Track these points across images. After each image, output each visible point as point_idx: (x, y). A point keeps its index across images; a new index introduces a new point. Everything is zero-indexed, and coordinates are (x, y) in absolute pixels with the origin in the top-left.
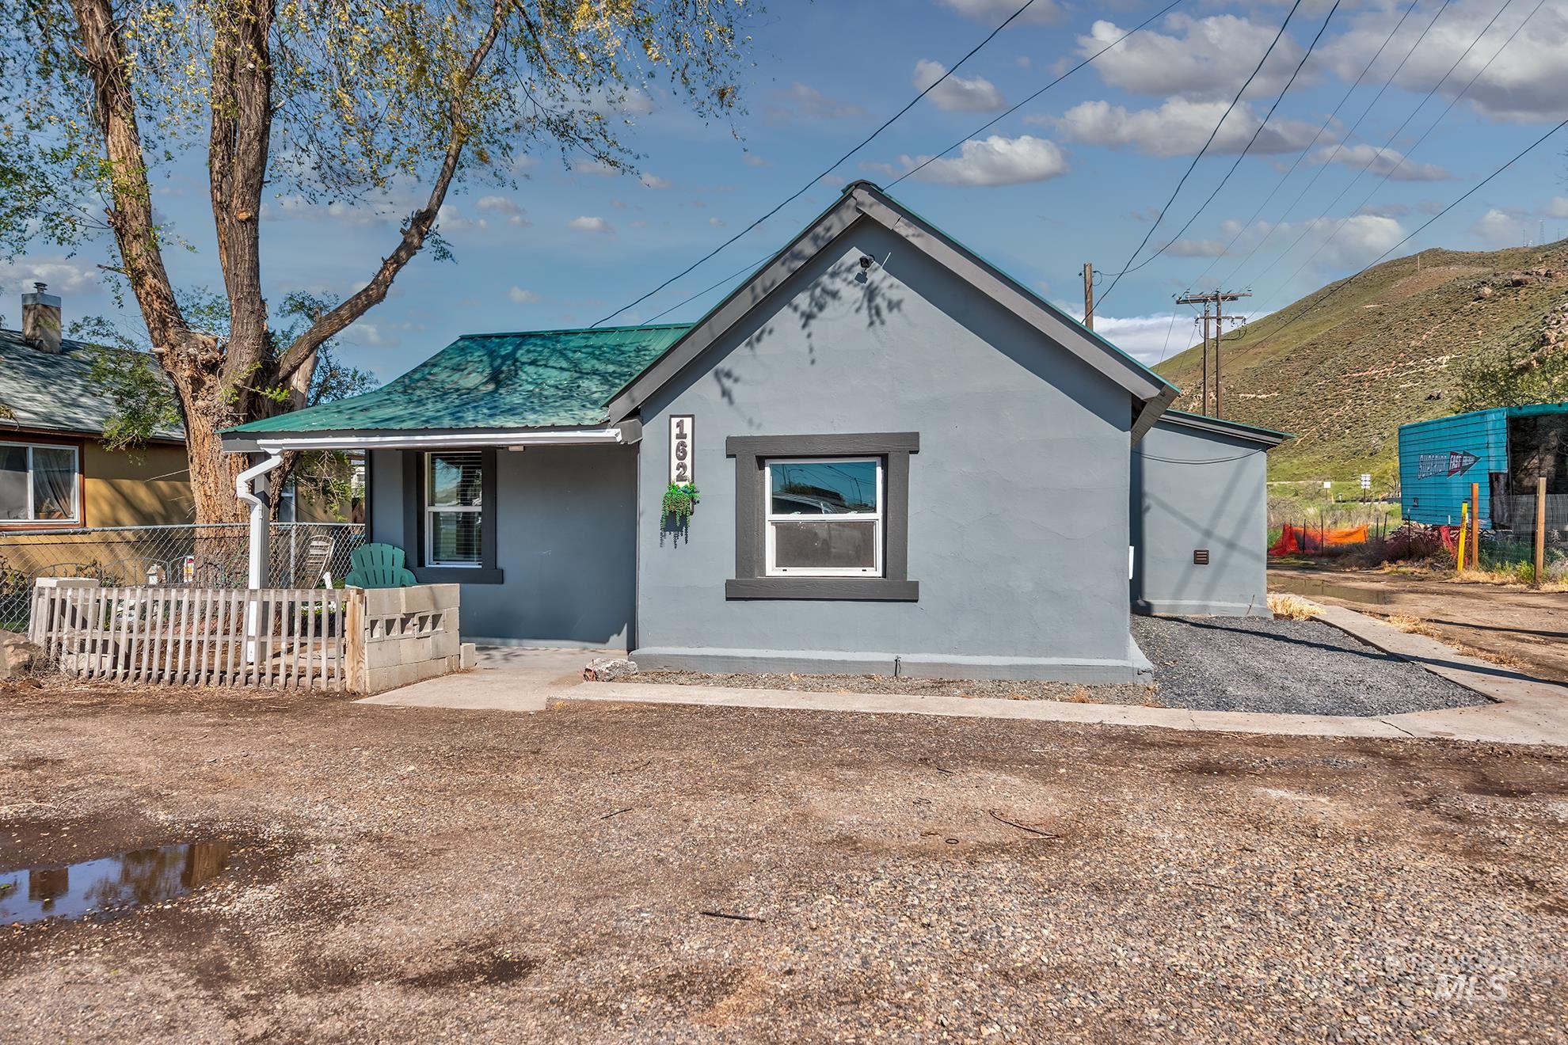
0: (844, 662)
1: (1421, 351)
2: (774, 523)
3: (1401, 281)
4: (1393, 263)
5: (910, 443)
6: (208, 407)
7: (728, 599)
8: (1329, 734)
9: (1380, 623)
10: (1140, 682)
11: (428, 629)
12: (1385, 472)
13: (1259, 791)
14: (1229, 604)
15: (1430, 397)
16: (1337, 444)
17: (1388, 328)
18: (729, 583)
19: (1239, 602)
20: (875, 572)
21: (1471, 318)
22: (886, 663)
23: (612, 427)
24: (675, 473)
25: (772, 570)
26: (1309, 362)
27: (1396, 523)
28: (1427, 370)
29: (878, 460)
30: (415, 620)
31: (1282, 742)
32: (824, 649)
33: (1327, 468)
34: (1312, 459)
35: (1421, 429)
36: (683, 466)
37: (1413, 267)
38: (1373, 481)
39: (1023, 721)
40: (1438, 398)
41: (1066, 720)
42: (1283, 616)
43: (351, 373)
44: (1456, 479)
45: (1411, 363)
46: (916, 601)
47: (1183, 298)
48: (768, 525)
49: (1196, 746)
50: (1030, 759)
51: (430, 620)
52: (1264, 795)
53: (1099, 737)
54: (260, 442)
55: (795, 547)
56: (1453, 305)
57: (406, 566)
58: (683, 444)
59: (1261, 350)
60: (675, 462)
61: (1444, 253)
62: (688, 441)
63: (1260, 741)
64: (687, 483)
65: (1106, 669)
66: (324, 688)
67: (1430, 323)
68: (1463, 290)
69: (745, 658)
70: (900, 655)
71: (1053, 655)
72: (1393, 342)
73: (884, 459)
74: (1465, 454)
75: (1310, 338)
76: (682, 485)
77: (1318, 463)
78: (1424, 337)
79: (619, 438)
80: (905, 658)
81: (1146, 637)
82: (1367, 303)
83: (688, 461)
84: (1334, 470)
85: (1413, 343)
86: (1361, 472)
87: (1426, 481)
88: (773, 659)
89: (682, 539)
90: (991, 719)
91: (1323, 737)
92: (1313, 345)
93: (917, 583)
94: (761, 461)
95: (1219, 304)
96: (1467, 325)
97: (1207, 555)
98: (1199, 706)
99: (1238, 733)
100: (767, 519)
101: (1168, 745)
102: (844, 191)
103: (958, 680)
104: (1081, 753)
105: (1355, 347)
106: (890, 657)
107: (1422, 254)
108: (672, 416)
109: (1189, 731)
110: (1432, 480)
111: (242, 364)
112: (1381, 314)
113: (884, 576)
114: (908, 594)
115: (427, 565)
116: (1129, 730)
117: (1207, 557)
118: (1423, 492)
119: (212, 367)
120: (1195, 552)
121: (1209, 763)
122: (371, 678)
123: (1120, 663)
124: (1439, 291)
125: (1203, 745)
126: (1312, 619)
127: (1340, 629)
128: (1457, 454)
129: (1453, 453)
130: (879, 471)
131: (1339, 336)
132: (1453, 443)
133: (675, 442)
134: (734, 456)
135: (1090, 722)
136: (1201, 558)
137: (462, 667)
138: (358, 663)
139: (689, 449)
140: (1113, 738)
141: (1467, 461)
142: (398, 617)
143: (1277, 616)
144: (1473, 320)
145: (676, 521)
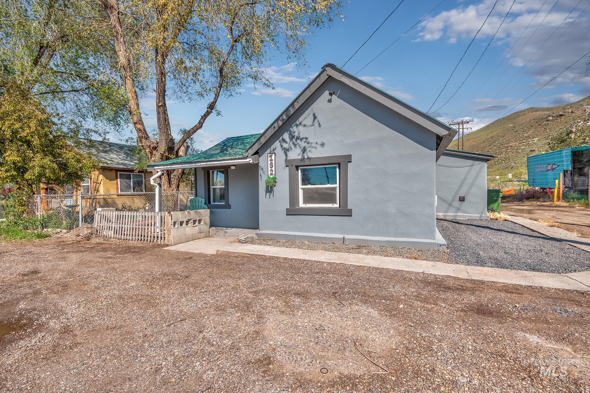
0: (325, 238)
1: (529, 137)
2: (302, 189)
3: (521, 117)
4: (518, 112)
5: (348, 159)
6: (155, 160)
7: (287, 215)
8: (544, 286)
9: (535, 222)
10: (441, 249)
11: (197, 224)
12: (517, 173)
13: (520, 334)
14: (473, 215)
15: (531, 151)
16: (500, 165)
17: (517, 131)
18: (287, 209)
19: (476, 214)
20: (336, 206)
21: (545, 127)
22: (340, 238)
23: (249, 158)
24: (269, 173)
25: (302, 205)
26: (491, 142)
27: (526, 187)
28: (530, 143)
29: (337, 166)
30: (192, 221)
31: (518, 289)
32: (319, 232)
33: (497, 172)
34: (492, 170)
35: (536, 157)
36: (272, 170)
37: (525, 113)
38: (512, 176)
39: (388, 269)
40: (534, 151)
41: (407, 270)
42: (493, 219)
43: (200, 151)
44: (550, 172)
45: (525, 141)
46: (351, 216)
47: (452, 123)
48: (300, 189)
49: (473, 291)
50: (386, 296)
51: (197, 221)
52: (525, 339)
53: (422, 282)
54: (155, 168)
55: (310, 197)
56: (539, 123)
57: (205, 204)
58: (272, 163)
59: (475, 139)
60: (269, 169)
61: (535, 108)
62: (273, 162)
63: (507, 289)
64: (273, 176)
65: (426, 243)
66: (159, 243)
67: (531, 129)
68: (542, 119)
69: (292, 235)
70: (345, 235)
71: (404, 237)
72: (518, 135)
73: (339, 164)
74: (554, 164)
75: (491, 135)
76: (272, 176)
77: (494, 171)
78: (529, 133)
79: (251, 162)
80: (347, 237)
81: (442, 227)
82: (509, 124)
83: (273, 168)
84: (499, 173)
85: (525, 135)
86: (508, 173)
87: (538, 174)
88: (301, 236)
89: (272, 195)
90: (373, 267)
91: (541, 287)
92: (492, 137)
93: (351, 210)
94: (297, 167)
95: (463, 124)
96: (543, 129)
97: (464, 198)
98: (469, 263)
99: (493, 282)
100: (299, 187)
101: (458, 289)
102: (322, 68)
103: (367, 245)
104: (412, 293)
105: (506, 137)
106: (341, 236)
107: (527, 109)
108: (268, 154)
109: (467, 279)
110: (540, 173)
111: (163, 147)
112: (514, 127)
113: (340, 207)
114: (348, 213)
115: (211, 203)
116: (437, 278)
117: (464, 199)
118: (537, 177)
119: (155, 148)
120: (460, 197)
121: (482, 305)
122: (173, 240)
123: (432, 241)
124: (534, 119)
125: (476, 290)
126: (505, 220)
127: (520, 225)
128: (550, 165)
129: (548, 164)
130: (338, 170)
131: (500, 134)
132: (548, 161)
133: (269, 162)
134: (288, 166)
135: (418, 271)
136: (462, 199)
137: (210, 235)
138: (168, 235)
139: (274, 164)
140: (428, 283)
141: (554, 167)
142: (185, 220)
143: (491, 219)
144: (546, 127)
145: (270, 189)
